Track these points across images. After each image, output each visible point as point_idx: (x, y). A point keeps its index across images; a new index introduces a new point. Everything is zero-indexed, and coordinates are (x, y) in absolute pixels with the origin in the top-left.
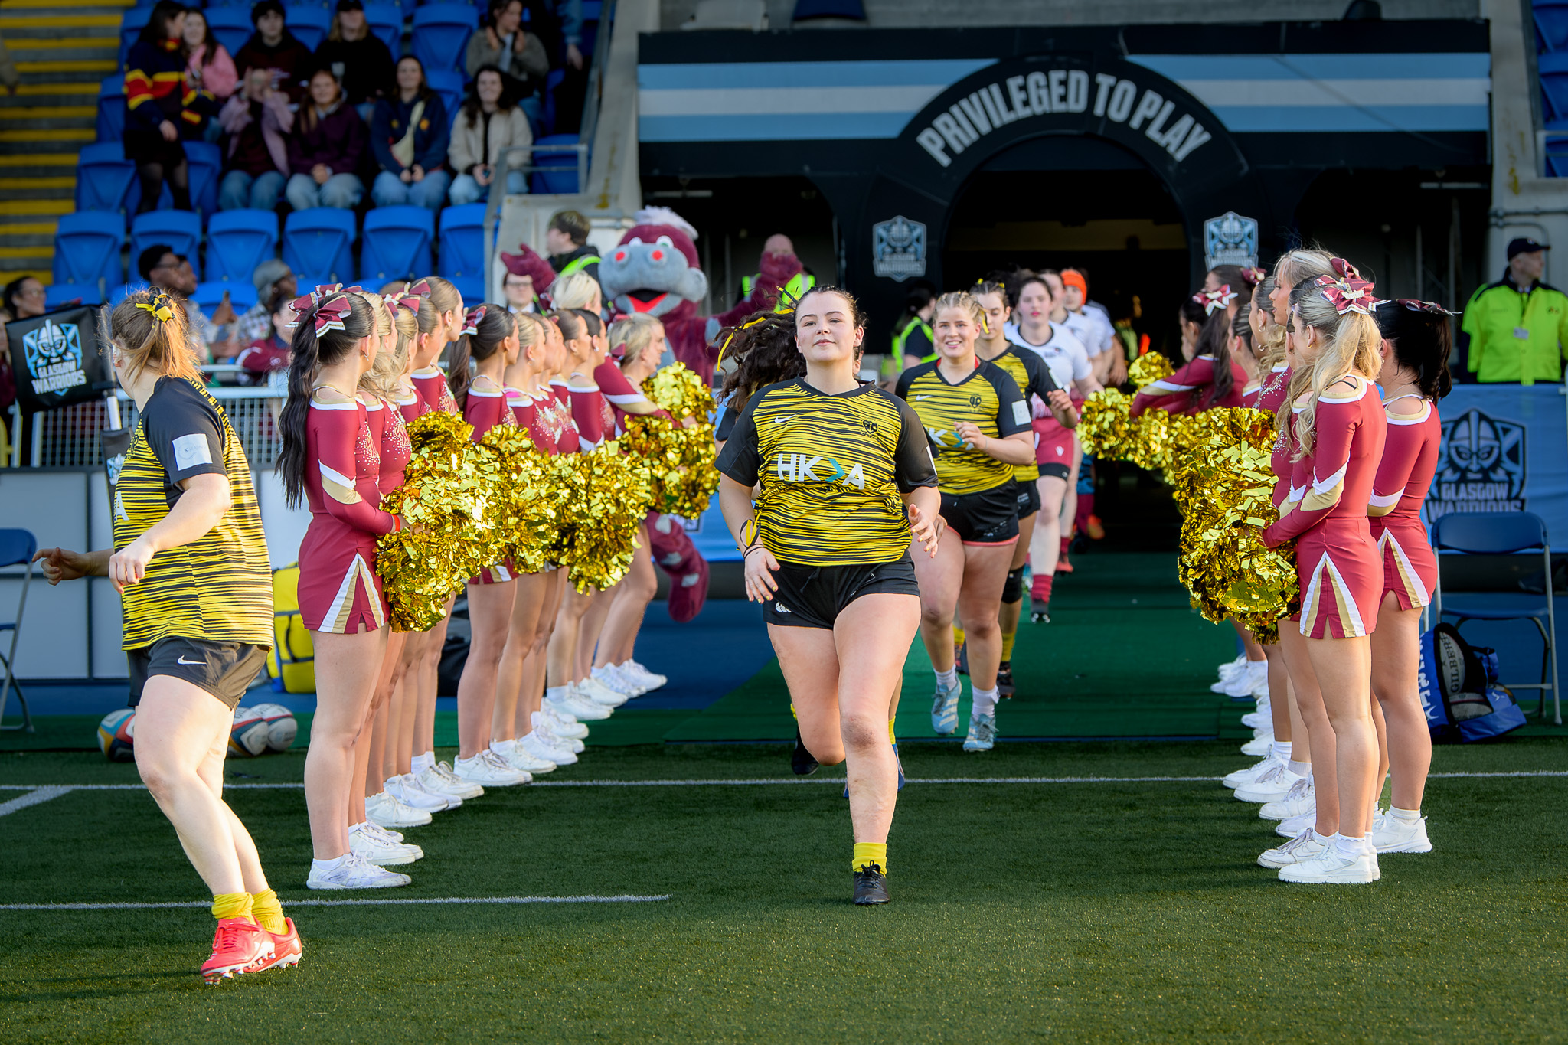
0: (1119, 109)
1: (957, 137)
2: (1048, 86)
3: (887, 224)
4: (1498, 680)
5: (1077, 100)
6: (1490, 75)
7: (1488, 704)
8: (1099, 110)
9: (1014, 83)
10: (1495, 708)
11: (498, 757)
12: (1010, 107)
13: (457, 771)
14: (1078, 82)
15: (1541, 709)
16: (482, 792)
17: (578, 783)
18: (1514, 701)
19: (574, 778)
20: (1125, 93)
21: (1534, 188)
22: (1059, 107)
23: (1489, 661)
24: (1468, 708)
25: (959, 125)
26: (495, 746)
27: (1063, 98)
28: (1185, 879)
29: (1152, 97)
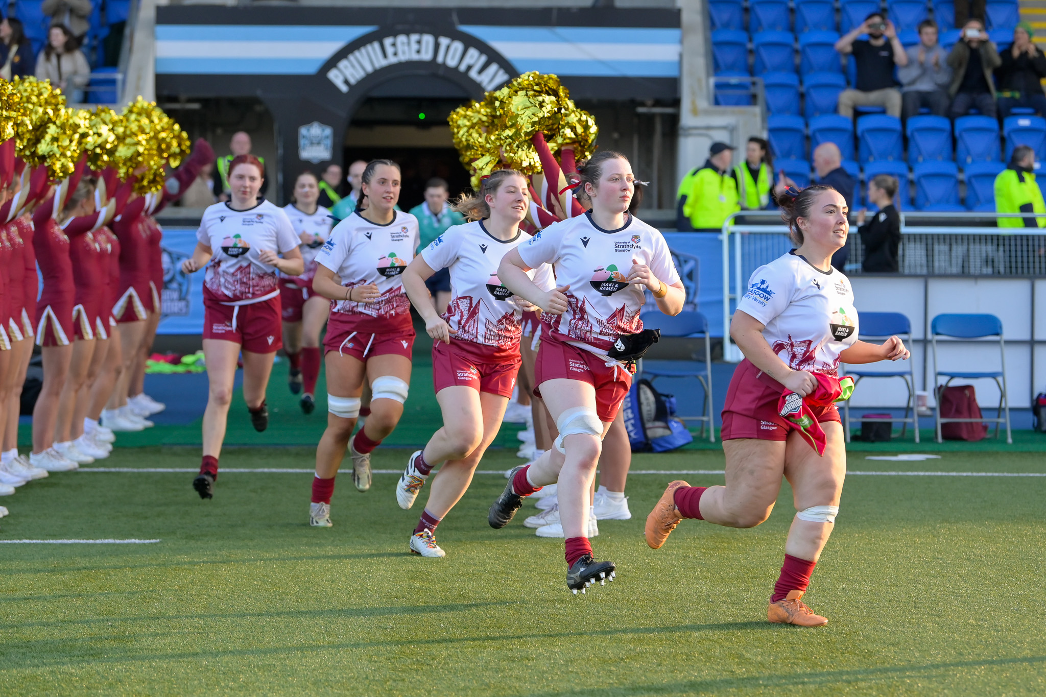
0: (453, 58)
1: (352, 75)
2: (409, 44)
3: (307, 126)
4: (675, 414)
5: (427, 52)
6: (681, 42)
7: (668, 428)
8: (440, 59)
9: (388, 41)
10: (674, 431)
11: (57, 452)
12: (385, 55)
13: (31, 461)
14: (427, 43)
15: (702, 433)
16: (46, 475)
17: (107, 470)
18: (685, 427)
19: (104, 466)
20: (456, 50)
21: (706, 113)
22: (415, 57)
23: (670, 402)
24: (656, 431)
25: (353, 66)
26: (56, 446)
27: (418, 52)
28: (479, 533)
29: (473, 53)
